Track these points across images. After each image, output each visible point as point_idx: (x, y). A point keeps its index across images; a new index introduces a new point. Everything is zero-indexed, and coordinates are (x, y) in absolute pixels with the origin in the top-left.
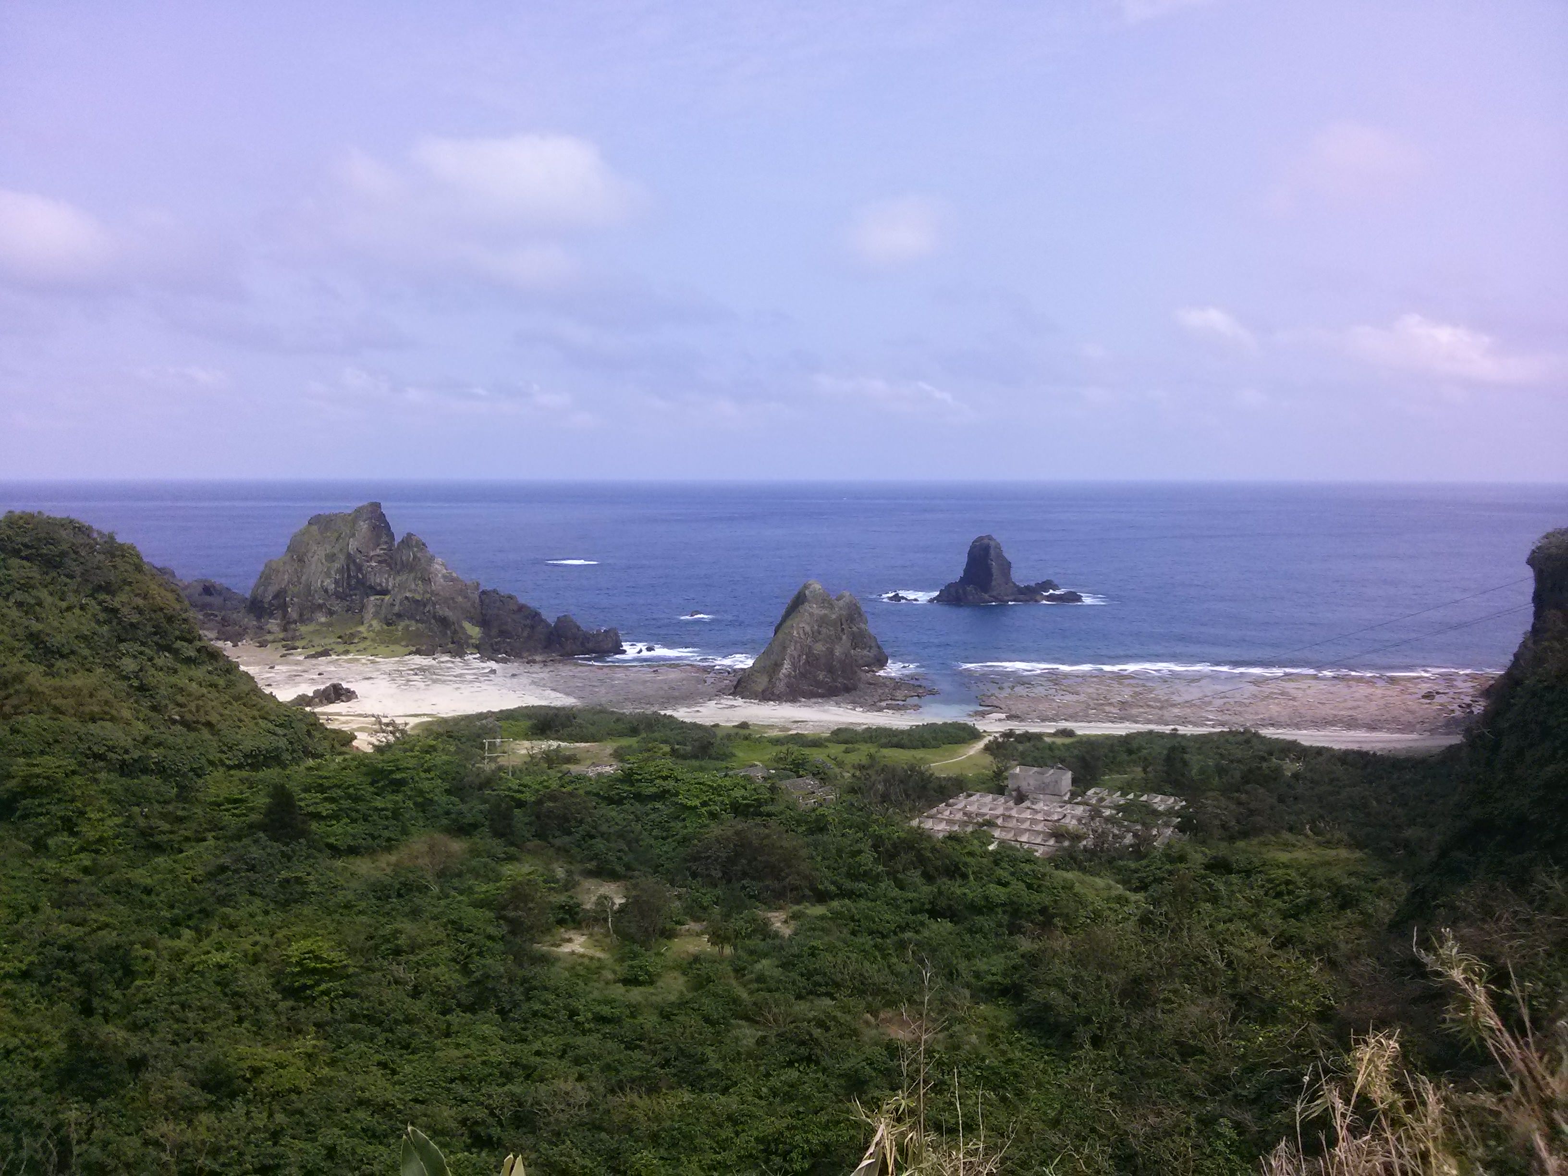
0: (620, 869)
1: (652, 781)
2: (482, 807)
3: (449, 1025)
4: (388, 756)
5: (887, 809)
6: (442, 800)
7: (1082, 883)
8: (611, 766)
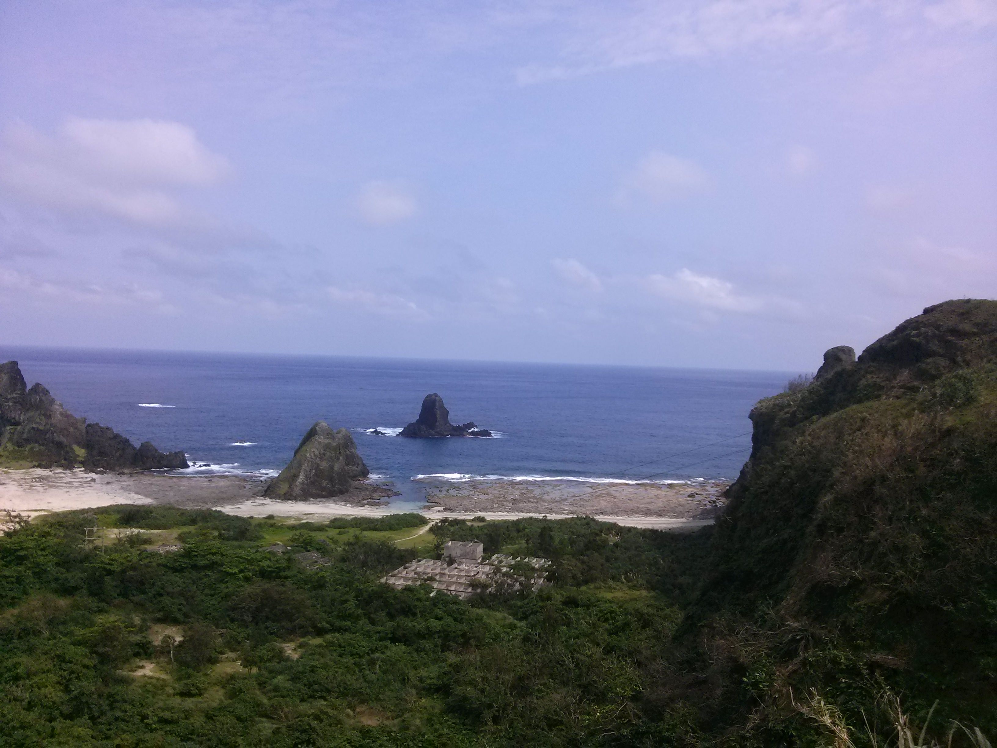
0: (180, 617)
1: (204, 556)
2: (82, 575)
3: (53, 728)
4: (15, 539)
5: (366, 571)
6: (53, 570)
7: (488, 616)
8: (175, 546)
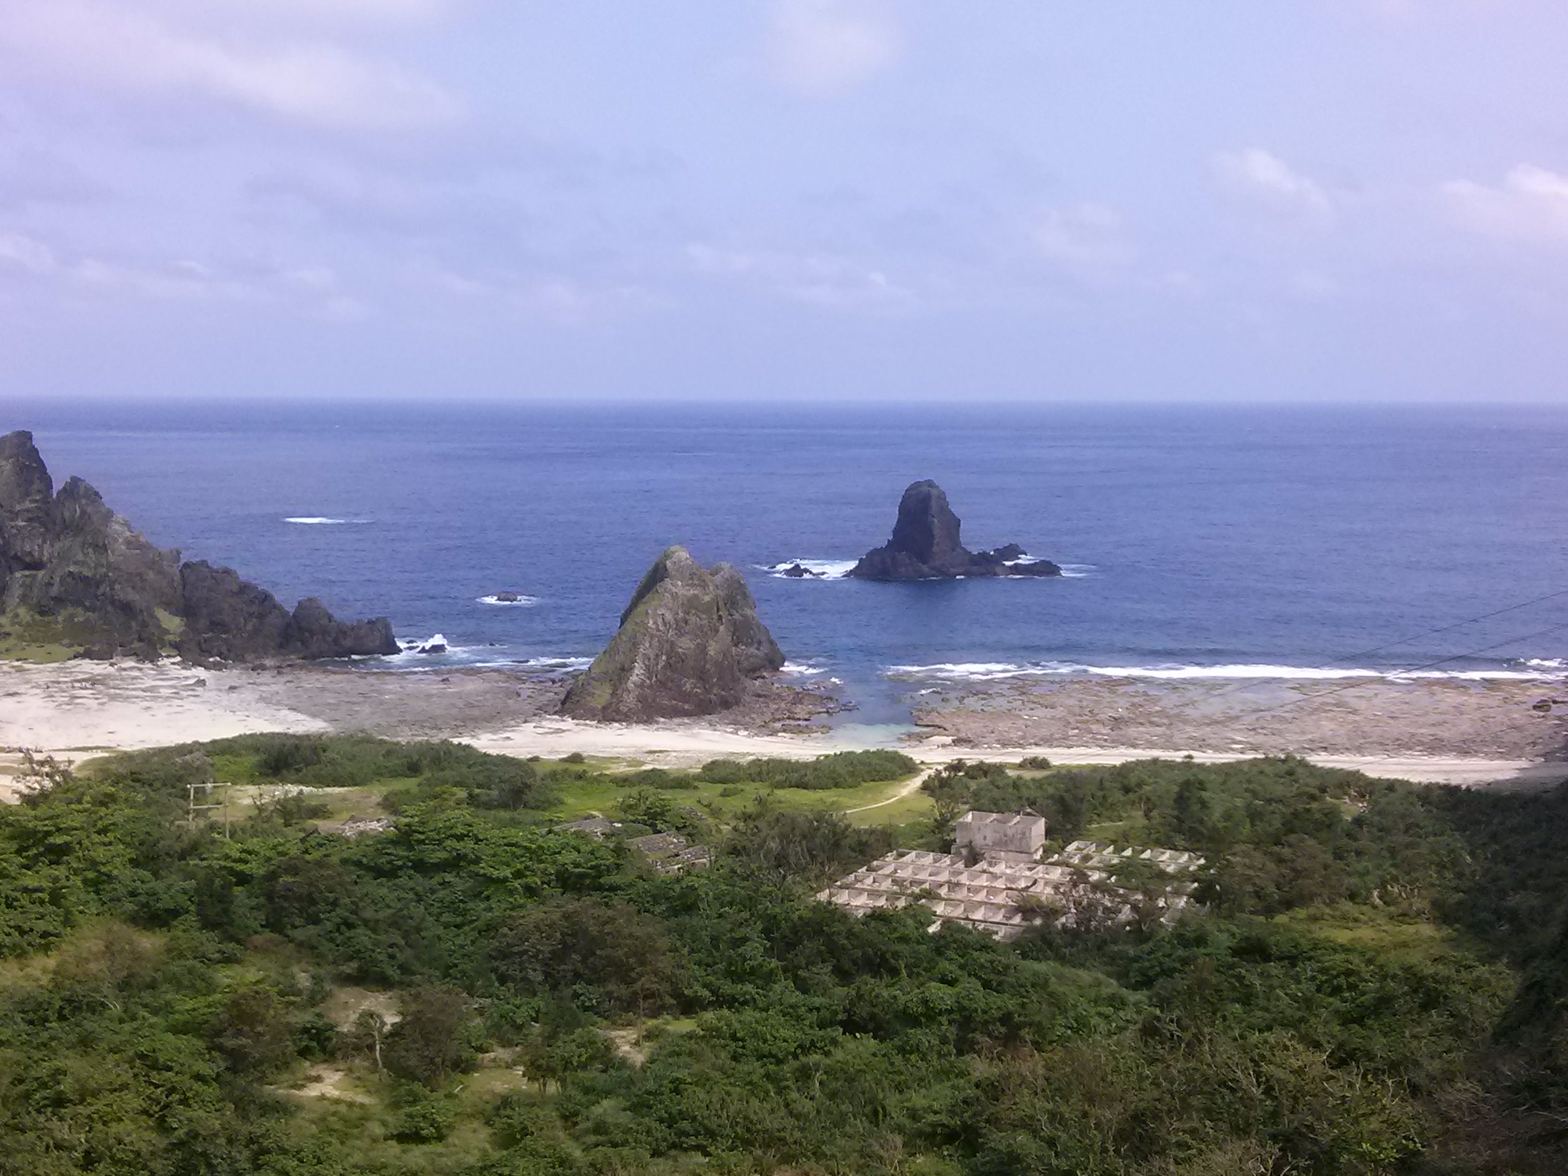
0: (393, 973)
1: (440, 842)
2: (185, 884)
4: (42, 810)
5: (784, 877)
6: (125, 874)
7: (1060, 977)
8: (378, 820)
